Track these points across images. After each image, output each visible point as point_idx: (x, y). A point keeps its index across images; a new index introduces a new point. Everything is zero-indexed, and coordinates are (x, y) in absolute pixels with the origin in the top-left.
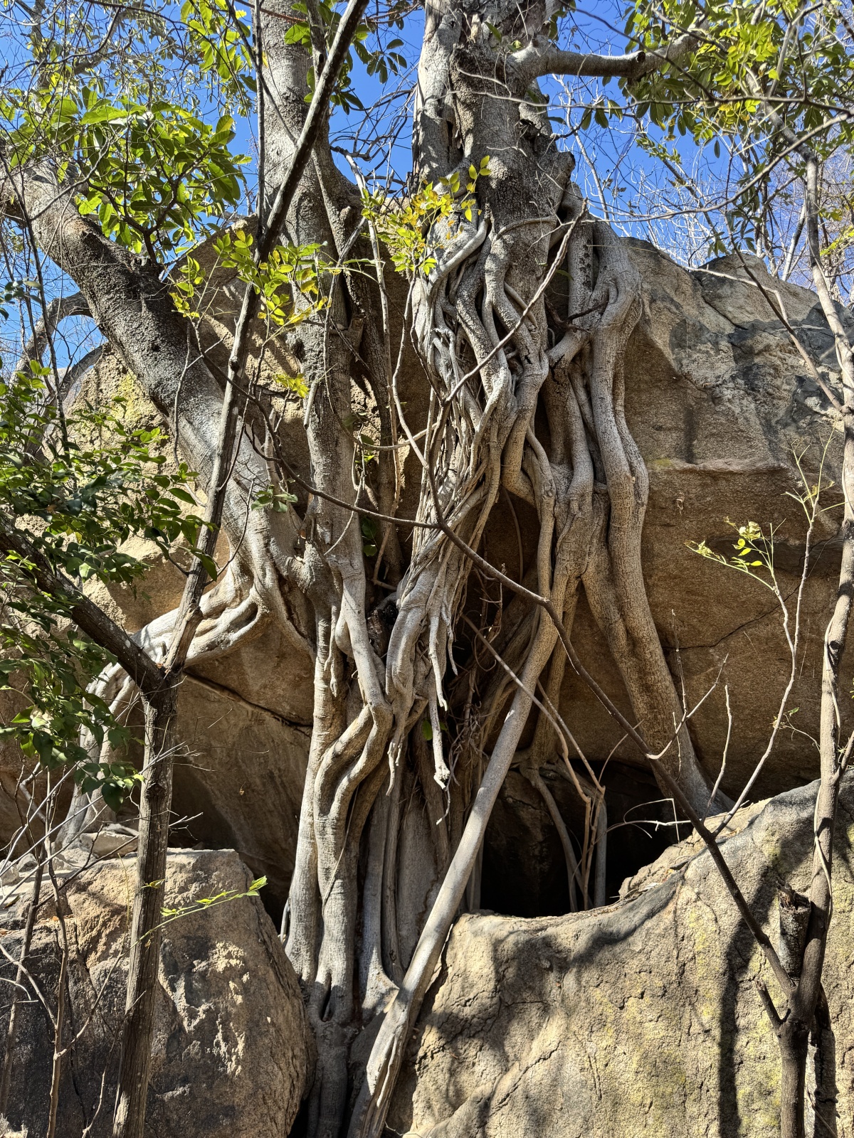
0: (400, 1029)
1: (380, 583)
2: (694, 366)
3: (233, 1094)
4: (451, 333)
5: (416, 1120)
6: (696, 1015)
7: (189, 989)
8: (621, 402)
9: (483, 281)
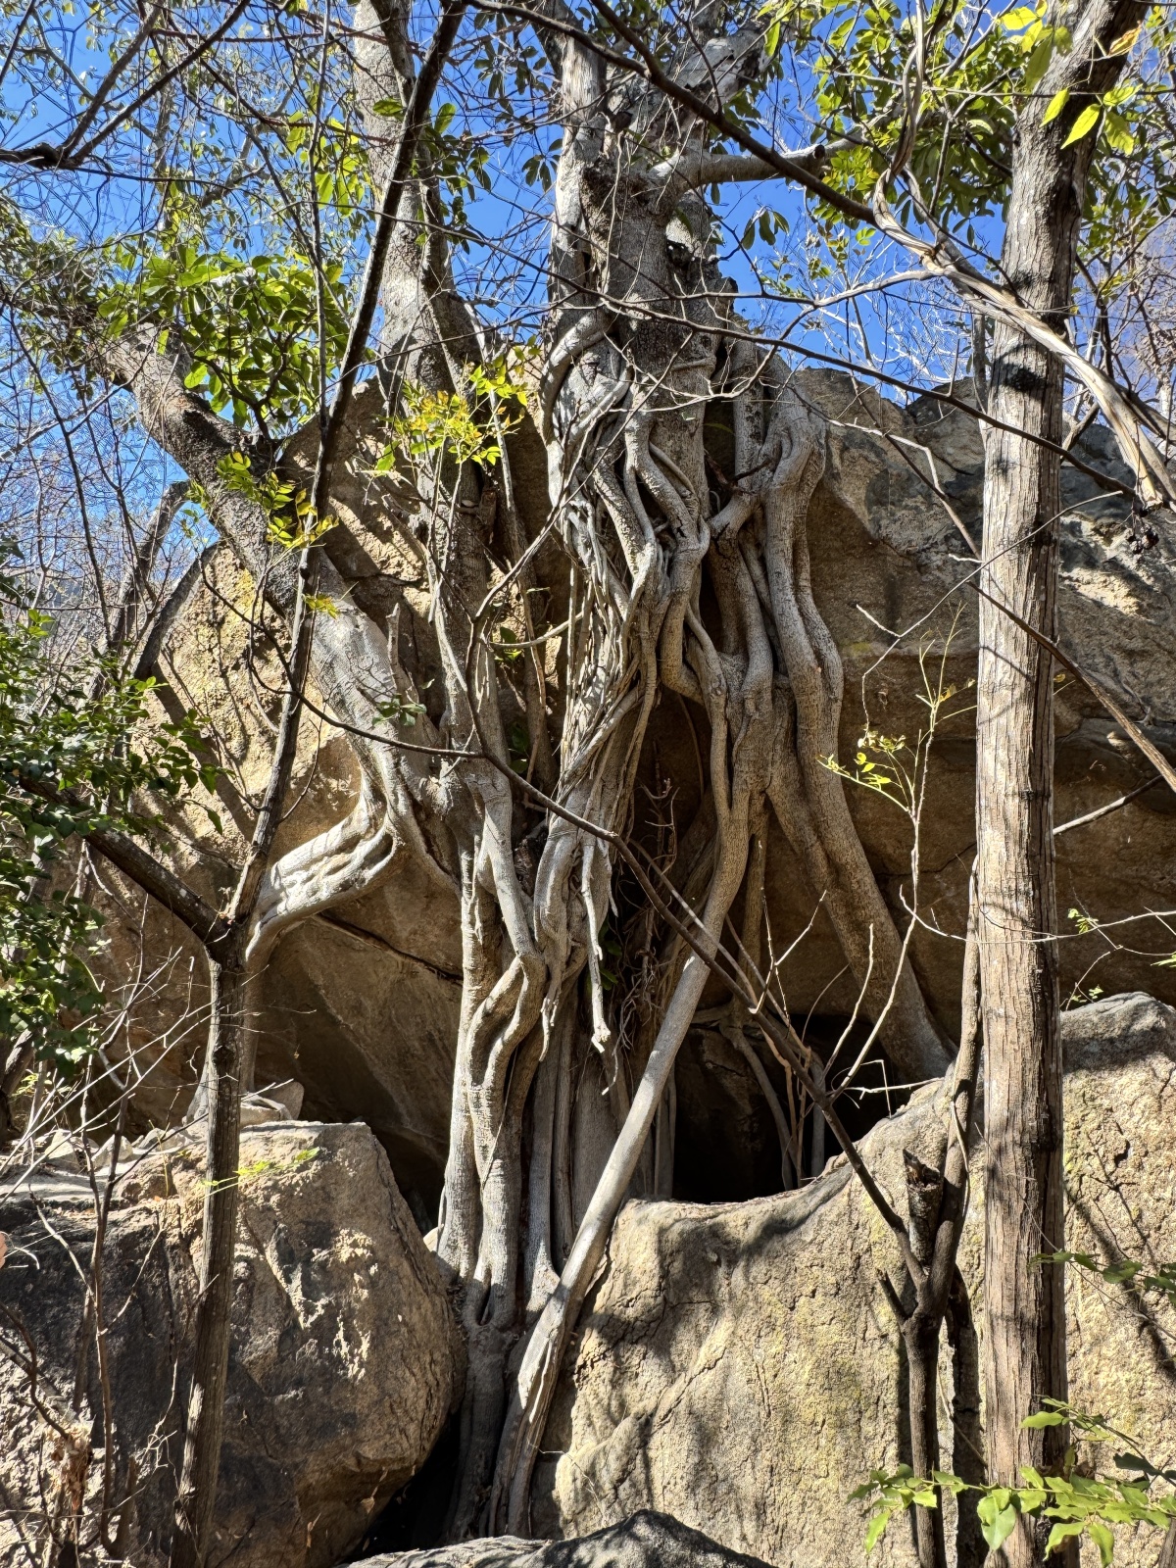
0: (555, 1332)
1: (532, 805)
2: (895, 527)
3: (355, 1401)
4: (589, 506)
5: (575, 1440)
6: (873, 1316)
7: (305, 1280)
8: (805, 575)
9: (621, 444)
